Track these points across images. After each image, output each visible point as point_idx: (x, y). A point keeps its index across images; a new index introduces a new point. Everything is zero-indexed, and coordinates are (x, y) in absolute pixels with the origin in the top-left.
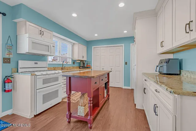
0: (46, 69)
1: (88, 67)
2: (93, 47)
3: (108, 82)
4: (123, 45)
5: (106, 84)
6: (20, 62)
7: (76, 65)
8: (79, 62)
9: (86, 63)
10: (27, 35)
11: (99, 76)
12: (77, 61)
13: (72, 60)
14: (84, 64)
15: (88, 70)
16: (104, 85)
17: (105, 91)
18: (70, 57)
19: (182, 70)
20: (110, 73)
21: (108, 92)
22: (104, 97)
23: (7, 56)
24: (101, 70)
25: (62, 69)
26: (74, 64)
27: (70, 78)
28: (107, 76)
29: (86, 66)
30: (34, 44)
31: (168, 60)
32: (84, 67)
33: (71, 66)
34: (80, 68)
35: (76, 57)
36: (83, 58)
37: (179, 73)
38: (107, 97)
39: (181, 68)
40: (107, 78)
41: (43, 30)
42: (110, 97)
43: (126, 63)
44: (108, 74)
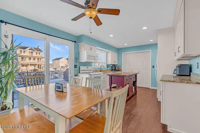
0: (92, 71)
1: (119, 70)
2: (123, 53)
3: (136, 81)
4: (150, 51)
5: (134, 82)
6: (81, 67)
7: (109, 68)
8: (112, 66)
9: (117, 66)
10: (86, 52)
11: (129, 76)
12: (110, 66)
13: (107, 65)
14: (115, 67)
15: (119, 73)
16: (133, 83)
17: (134, 87)
18: (105, 62)
19: (192, 72)
20: (137, 75)
21: (135, 89)
22: (132, 91)
23: (75, 64)
24: (130, 72)
25: (100, 71)
26: (108, 67)
27: (111, 76)
28: (134, 76)
29: (117, 69)
30: (89, 56)
31: (180, 65)
32: (115, 70)
33: (106, 69)
34: (112, 71)
35: (110, 62)
36: (115, 63)
37: (189, 74)
38: (135, 92)
39: (191, 71)
40: (135, 78)
41: (92, 47)
42: (137, 93)
43: (153, 67)
44: (136, 75)
